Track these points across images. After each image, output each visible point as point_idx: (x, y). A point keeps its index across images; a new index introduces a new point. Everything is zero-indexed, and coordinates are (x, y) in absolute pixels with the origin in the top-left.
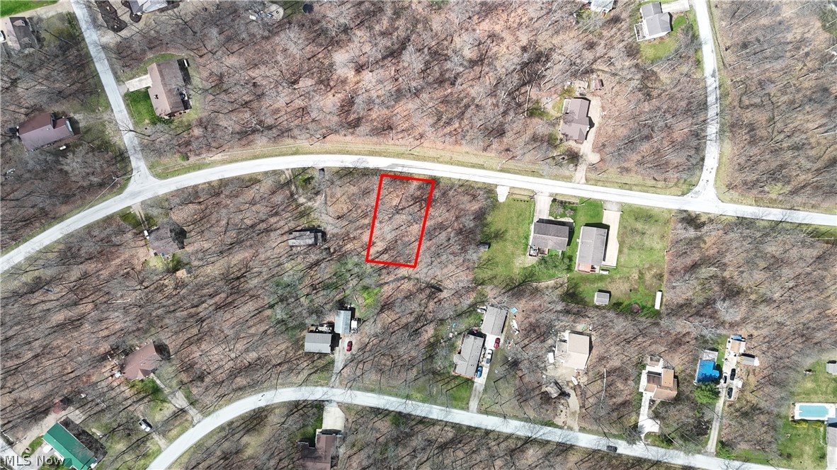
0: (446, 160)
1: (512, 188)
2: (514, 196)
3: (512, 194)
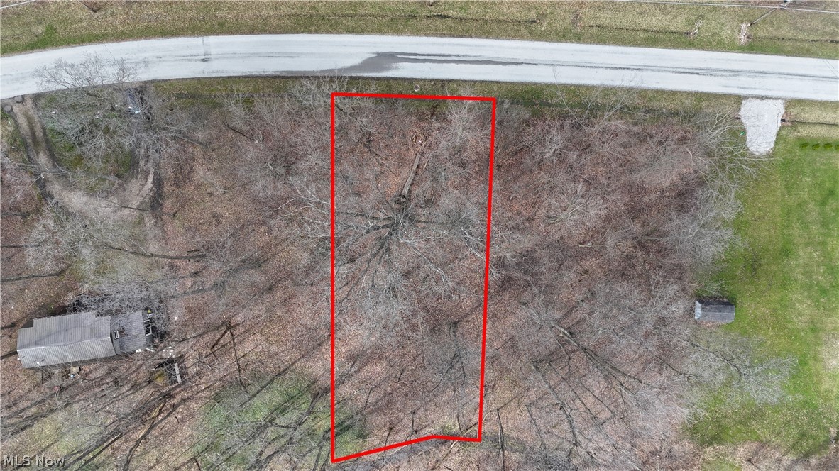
0: (558, 25)
1: (791, 103)
2: (804, 132)
3: (795, 123)
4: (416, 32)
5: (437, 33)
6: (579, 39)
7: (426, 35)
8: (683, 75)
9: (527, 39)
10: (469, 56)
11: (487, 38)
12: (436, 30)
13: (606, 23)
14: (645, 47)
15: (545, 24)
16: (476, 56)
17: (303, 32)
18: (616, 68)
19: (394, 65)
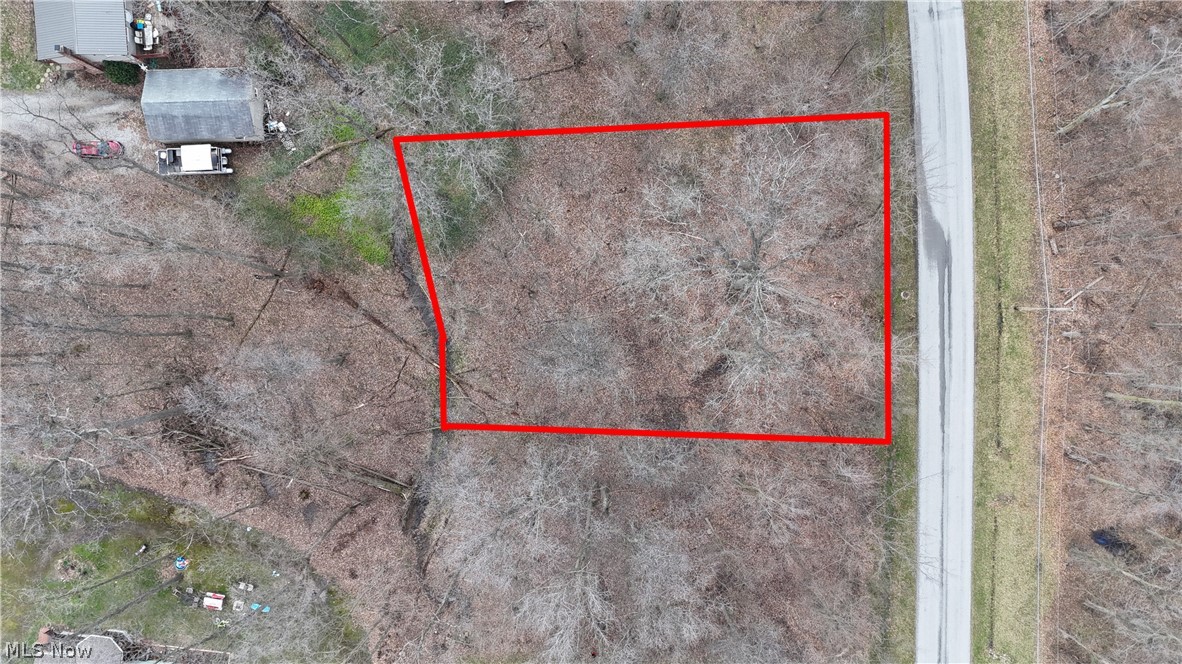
4: (980, 291)
5: (979, 317)
6: (979, 505)
7: (976, 303)
8: (937, 642)
9: (976, 437)
10: (950, 363)
11: (976, 384)
12: (983, 316)
13: (1001, 539)
14: (972, 591)
15: (997, 459)
16: (950, 371)
17: (973, 141)
18: (942, 555)
19: (935, 264)
